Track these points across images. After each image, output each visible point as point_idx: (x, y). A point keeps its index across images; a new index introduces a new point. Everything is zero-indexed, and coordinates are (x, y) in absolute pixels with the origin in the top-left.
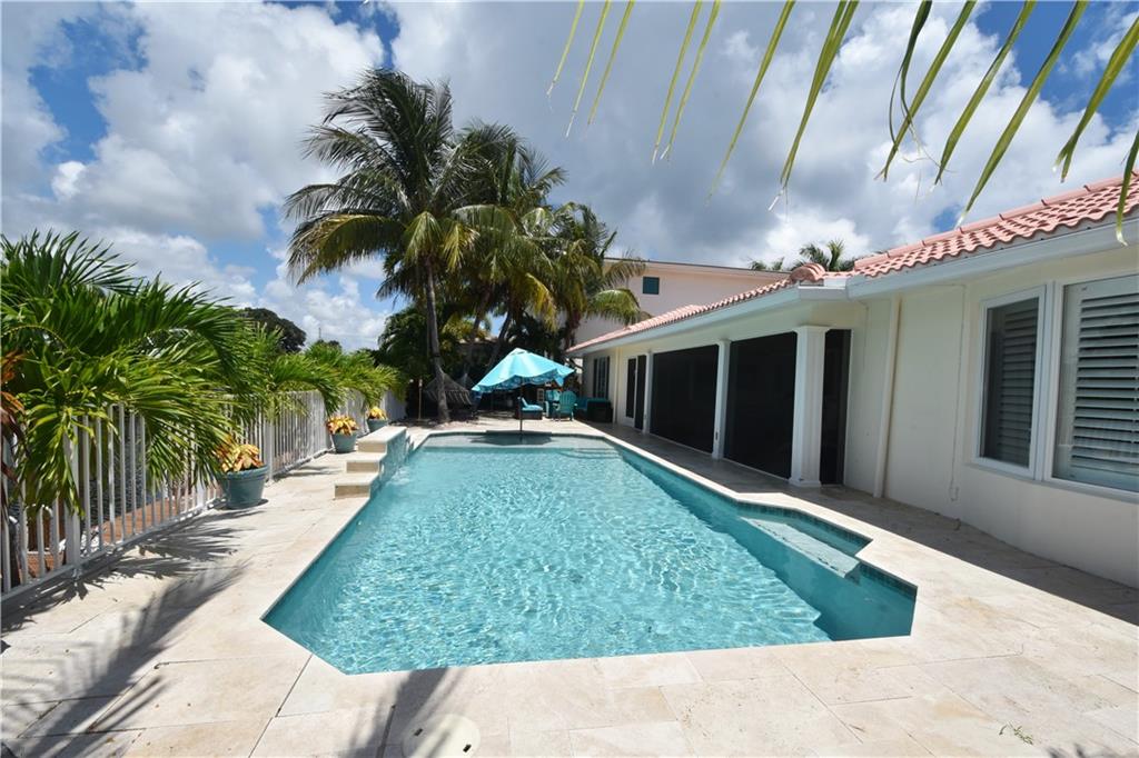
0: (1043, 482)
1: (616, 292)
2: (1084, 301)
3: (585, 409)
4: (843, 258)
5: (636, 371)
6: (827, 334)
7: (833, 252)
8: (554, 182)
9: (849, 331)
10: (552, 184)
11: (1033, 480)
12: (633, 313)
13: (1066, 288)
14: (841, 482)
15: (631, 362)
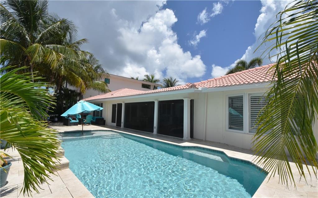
0: (247, 134)
1: (100, 82)
2: (251, 97)
3: (95, 121)
4: (155, 79)
5: (117, 108)
6: (191, 100)
7: (152, 77)
8: (84, 42)
9: (194, 100)
10: (83, 43)
11: (245, 133)
12: (106, 90)
13: (249, 94)
14: (193, 137)
15: (114, 106)
